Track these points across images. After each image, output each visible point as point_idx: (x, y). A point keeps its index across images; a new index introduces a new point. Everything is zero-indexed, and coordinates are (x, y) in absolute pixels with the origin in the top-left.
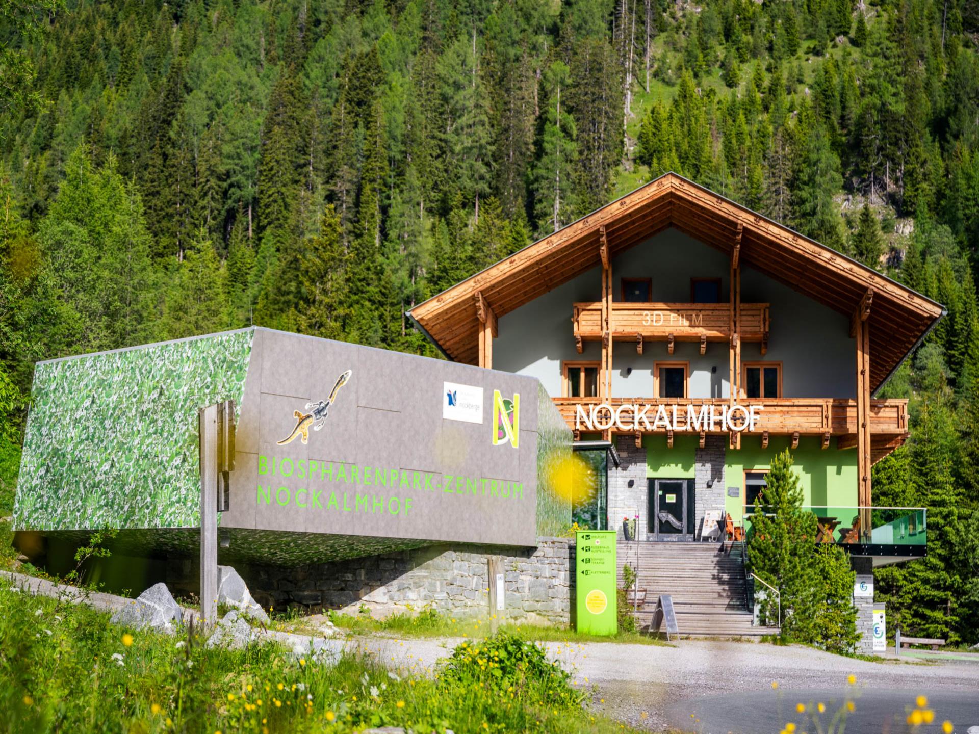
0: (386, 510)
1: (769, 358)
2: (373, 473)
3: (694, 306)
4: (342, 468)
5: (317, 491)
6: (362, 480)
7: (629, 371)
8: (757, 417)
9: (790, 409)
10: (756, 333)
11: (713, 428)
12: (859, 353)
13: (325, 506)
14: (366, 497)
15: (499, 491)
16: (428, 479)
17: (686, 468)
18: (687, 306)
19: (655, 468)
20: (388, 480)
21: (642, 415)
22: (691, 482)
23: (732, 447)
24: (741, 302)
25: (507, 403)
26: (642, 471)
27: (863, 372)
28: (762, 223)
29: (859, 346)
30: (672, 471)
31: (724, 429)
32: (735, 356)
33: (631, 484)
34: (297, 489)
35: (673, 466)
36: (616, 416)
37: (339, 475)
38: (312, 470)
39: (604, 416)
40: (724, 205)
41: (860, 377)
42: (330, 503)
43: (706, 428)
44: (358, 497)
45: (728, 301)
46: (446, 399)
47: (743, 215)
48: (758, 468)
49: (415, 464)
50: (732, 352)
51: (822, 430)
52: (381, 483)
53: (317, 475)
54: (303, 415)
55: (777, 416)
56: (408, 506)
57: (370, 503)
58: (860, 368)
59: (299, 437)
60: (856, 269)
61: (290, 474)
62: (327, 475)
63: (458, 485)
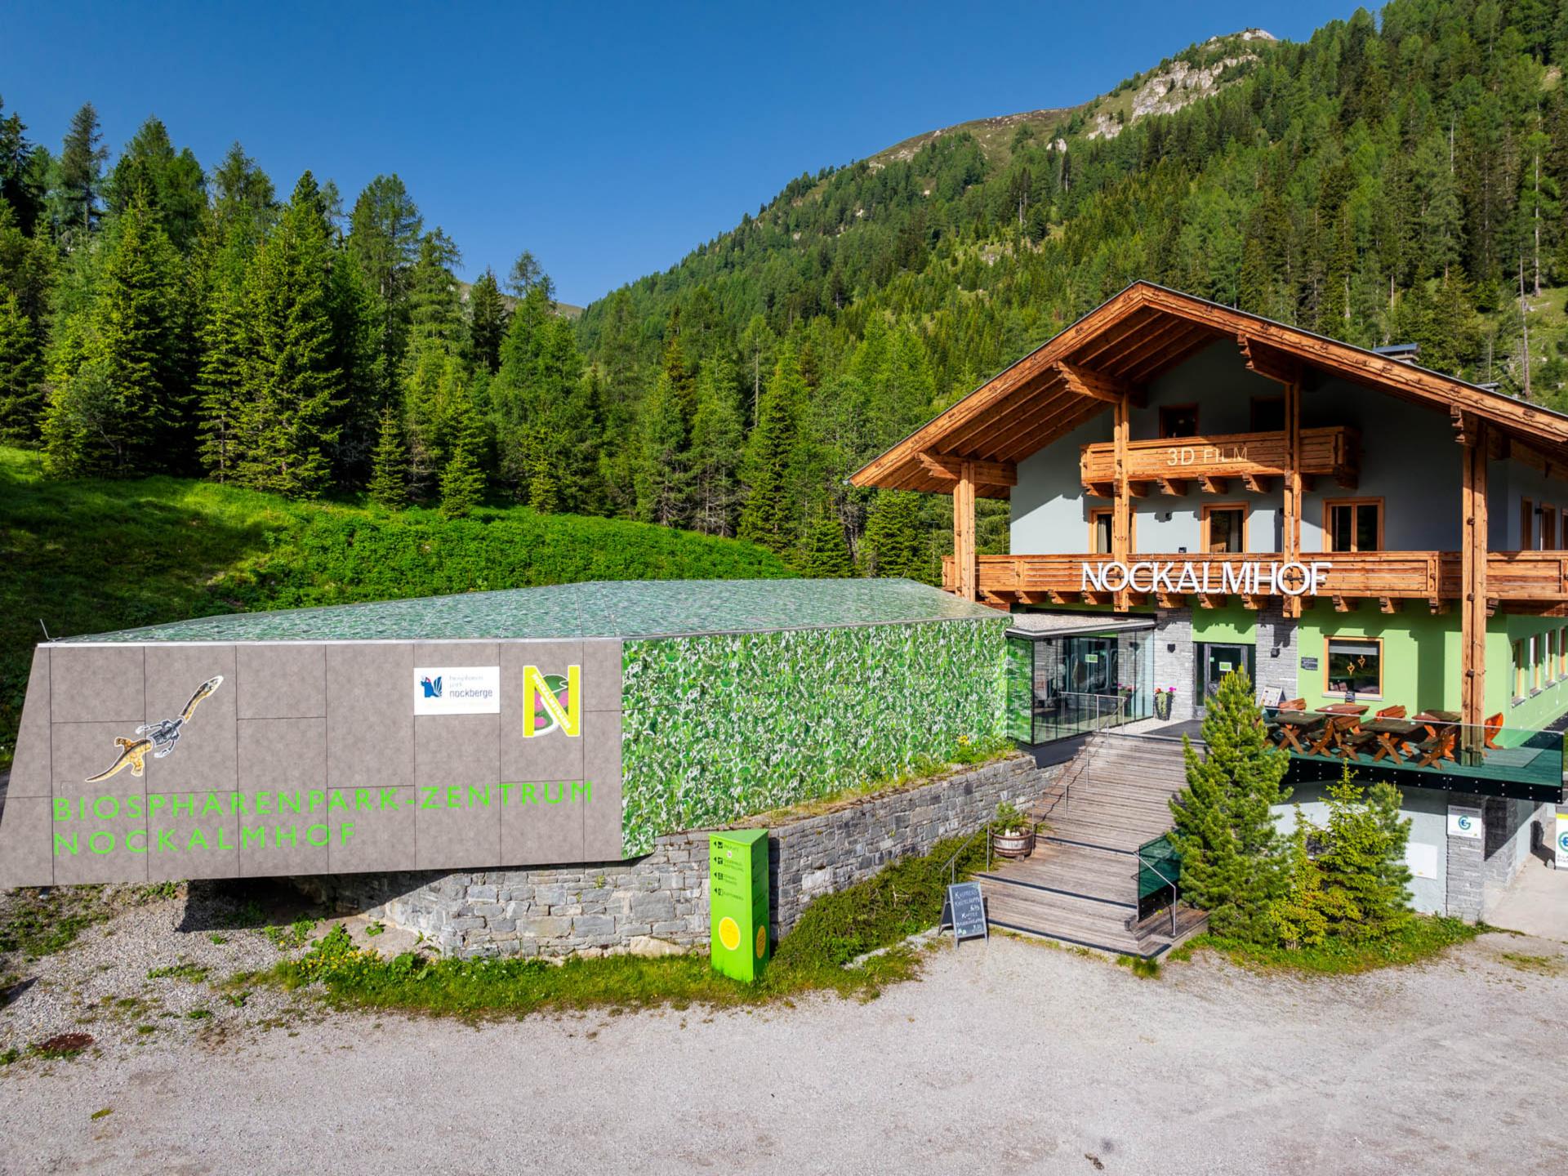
0: (302, 842)
1: (1363, 495)
2: (273, 798)
3: (1233, 439)
4: (212, 797)
5: (166, 830)
6: (252, 809)
7: (1168, 517)
8: (1323, 577)
9: (1376, 566)
10: (1324, 466)
11: (1256, 590)
12: (1466, 491)
13: (182, 848)
14: (262, 830)
15: (542, 795)
16: (384, 798)
17: (1242, 630)
18: (1223, 438)
19: (1201, 629)
20: (305, 803)
21: (1163, 574)
22: (1252, 648)
23: (1286, 615)
24: (1301, 427)
25: (554, 681)
26: (1184, 633)
27: (1471, 522)
28: (1273, 330)
29: (1466, 479)
30: (1222, 633)
31: (1274, 591)
32: (1292, 500)
33: (1171, 648)
34: (126, 831)
35: (1222, 625)
36: (1129, 576)
37: (207, 807)
38: (153, 805)
39: (1115, 576)
40: (1216, 313)
41: (1466, 529)
42: (192, 844)
43: (1247, 590)
44: (246, 830)
45: (1281, 427)
46: (419, 691)
47: (1243, 324)
48: (1344, 633)
49: (358, 779)
50: (1287, 493)
51: (1424, 594)
52: (291, 811)
53: (164, 811)
54: (130, 741)
55: (1356, 575)
56: (345, 833)
57: (271, 836)
58: (1467, 513)
59: (128, 769)
60: (1425, 378)
61: (114, 814)
62: (182, 810)
63: (450, 798)
